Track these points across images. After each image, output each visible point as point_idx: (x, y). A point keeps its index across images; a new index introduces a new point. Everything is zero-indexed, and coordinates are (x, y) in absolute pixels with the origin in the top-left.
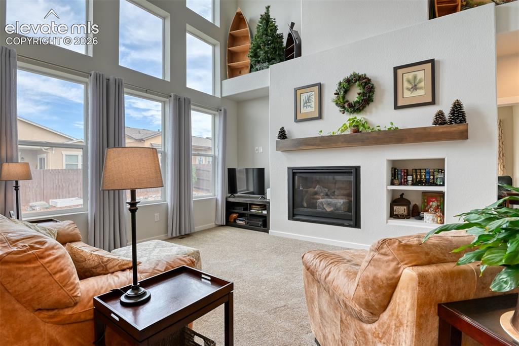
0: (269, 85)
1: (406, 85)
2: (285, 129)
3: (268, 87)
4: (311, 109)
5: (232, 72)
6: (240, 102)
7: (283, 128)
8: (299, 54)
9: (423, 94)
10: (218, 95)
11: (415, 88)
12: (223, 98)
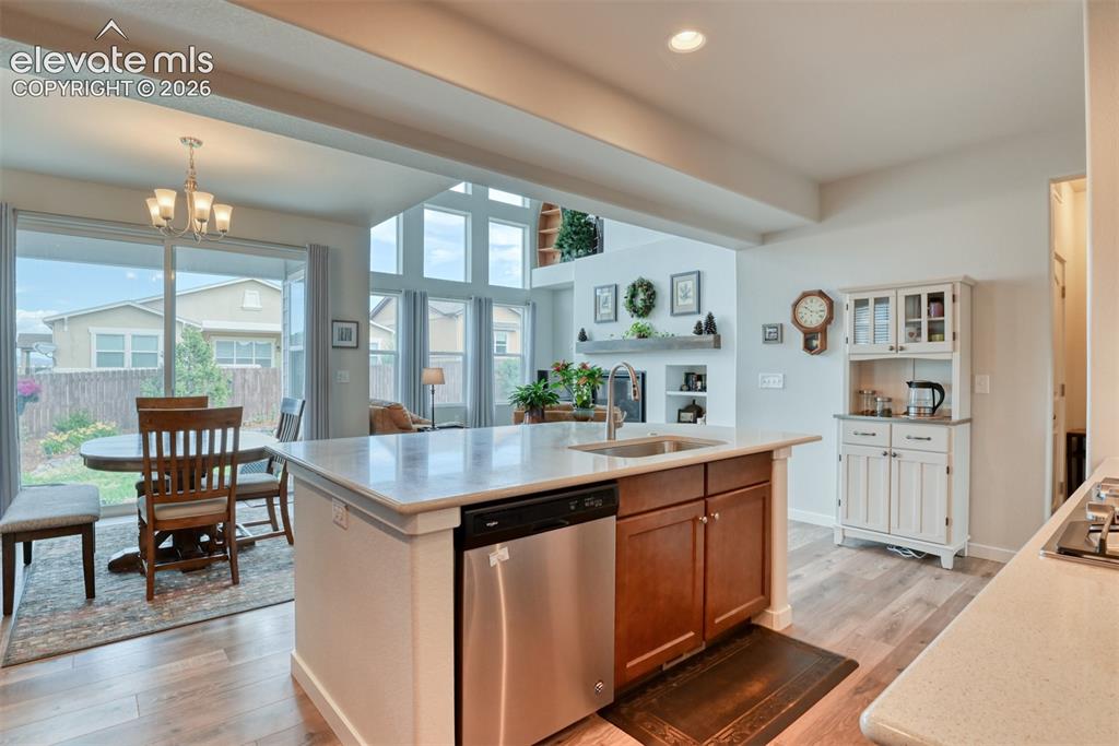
0: (573, 279)
1: (680, 293)
2: (586, 330)
3: (573, 282)
4: (607, 311)
5: (544, 259)
6: (556, 293)
7: (583, 330)
8: (602, 251)
9: (691, 302)
10: (528, 287)
11: (686, 297)
12: (533, 290)
